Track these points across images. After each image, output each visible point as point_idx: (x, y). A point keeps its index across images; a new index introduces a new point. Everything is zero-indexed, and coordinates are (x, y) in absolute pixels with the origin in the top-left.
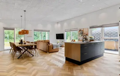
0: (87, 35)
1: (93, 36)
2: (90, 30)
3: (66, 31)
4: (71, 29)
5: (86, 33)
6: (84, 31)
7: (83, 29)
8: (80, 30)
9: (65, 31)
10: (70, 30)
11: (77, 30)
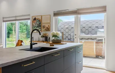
0: (48, 29)
1: (59, 33)
2: (54, 19)
3: (5, 19)
4: (16, 17)
5: (47, 26)
6: (43, 22)
7: (40, 18)
8: (35, 19)
9: (4, 21)
10: (14, 19)
11: (29, 19)
